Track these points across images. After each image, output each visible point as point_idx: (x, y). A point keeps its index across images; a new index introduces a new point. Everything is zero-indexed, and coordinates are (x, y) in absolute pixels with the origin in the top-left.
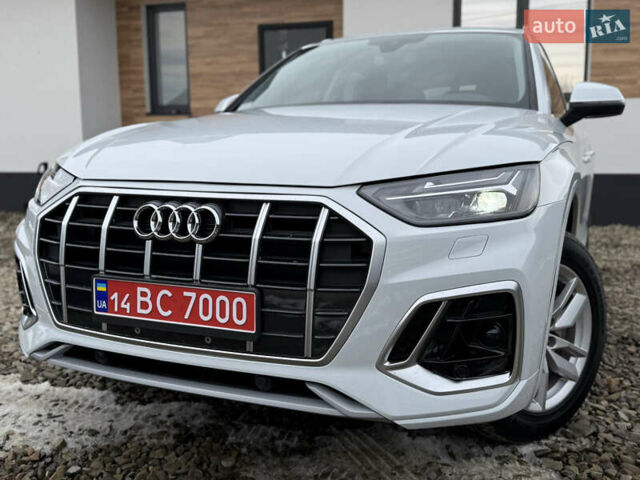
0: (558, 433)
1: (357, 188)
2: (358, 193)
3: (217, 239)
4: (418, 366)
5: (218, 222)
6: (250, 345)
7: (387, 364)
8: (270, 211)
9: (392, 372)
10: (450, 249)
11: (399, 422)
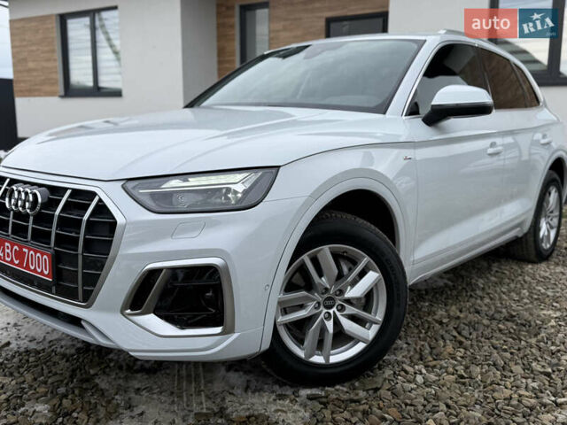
0: (346, 384)
1: (122, 183)
2: (123, 187)
3: (40, 213)
4: (152, 315)
5: (40, 200)
6: (54, 289)
7: (129, 311)
8: (70, 196)
9: (131, 318)
10: (172, 232)
11: (132, 354)
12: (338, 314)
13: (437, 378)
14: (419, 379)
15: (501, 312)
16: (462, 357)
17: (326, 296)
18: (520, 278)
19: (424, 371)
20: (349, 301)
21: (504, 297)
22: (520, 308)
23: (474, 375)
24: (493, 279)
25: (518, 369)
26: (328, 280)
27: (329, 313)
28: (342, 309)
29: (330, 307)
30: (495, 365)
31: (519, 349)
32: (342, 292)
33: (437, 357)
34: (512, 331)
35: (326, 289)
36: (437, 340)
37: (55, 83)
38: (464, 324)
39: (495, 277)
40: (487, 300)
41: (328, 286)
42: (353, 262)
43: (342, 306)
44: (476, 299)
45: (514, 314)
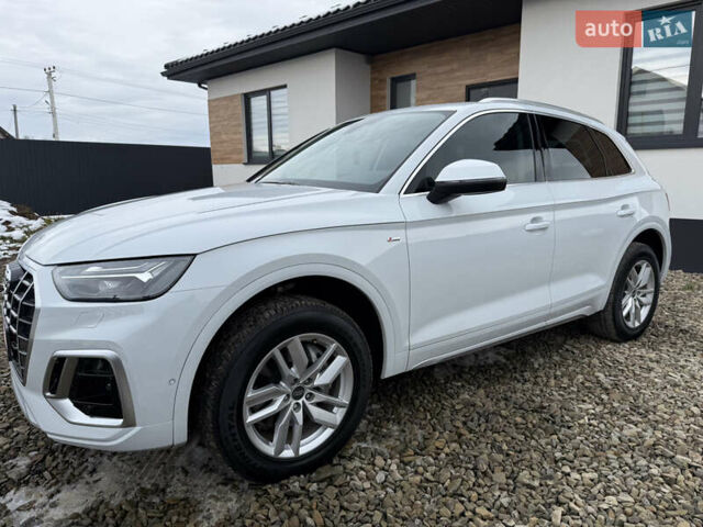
12: (307, 403)
13: (401, 478)
14: (380, 477)
15: (533, 401)
16: (447, 455)
17: (295, 386)
18: (586, 360)
19: (394, 467)
20: (317, 389)
21: (553, 382)
22: (560, 398)
23: (442, 479)
24: (557, 358)
25: (500, 477)
26: (299, 370)
27: (298, 404)
28: (310, 396)
29: (299, 397)
30: (475, 469)
31: (520, 452)
32: (311, 380)
33: (421, 450)
34: (530, 426)
35: (296, 380)
36: (434, 430)
37: (240, 153)
38: (478, 413)
39: (561, 356)
40: (528, 385)
41: (298, 377)
42: (323, 349)
43: (311, 394)
44: (519, 381)
45: (546, 404)
